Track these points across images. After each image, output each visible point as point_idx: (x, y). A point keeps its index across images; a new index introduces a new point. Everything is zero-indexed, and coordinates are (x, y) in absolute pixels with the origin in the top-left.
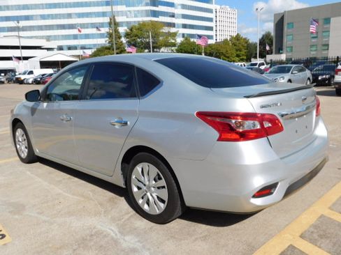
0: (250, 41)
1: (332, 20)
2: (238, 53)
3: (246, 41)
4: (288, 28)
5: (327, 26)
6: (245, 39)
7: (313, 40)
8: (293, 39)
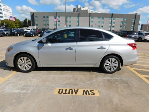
0: (20, 21)
1: (49, 17)
2: (16, 24)
3: (19, 21)
4: (36, 18)
5: (48, 19)
6: (18, 20)
7: (44, 23)
8: (38, 22)
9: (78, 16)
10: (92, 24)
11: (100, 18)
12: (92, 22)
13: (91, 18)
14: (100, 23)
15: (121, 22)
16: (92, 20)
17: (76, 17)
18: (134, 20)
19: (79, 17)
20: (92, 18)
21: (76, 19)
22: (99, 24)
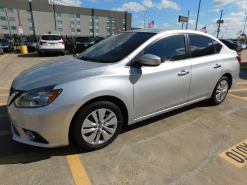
9: (29, 9)
10: (60, 25)
11: (72, 15)
12: (59, 21)
13: (56, 13)
14: (74, 24)
15: (108, 23)
16: (59, 18)
17: (26, 11)
18: (124, 20)
19: (31, 10)
20: (59, 14)
21: (25, 14)
22: (72, 26)
